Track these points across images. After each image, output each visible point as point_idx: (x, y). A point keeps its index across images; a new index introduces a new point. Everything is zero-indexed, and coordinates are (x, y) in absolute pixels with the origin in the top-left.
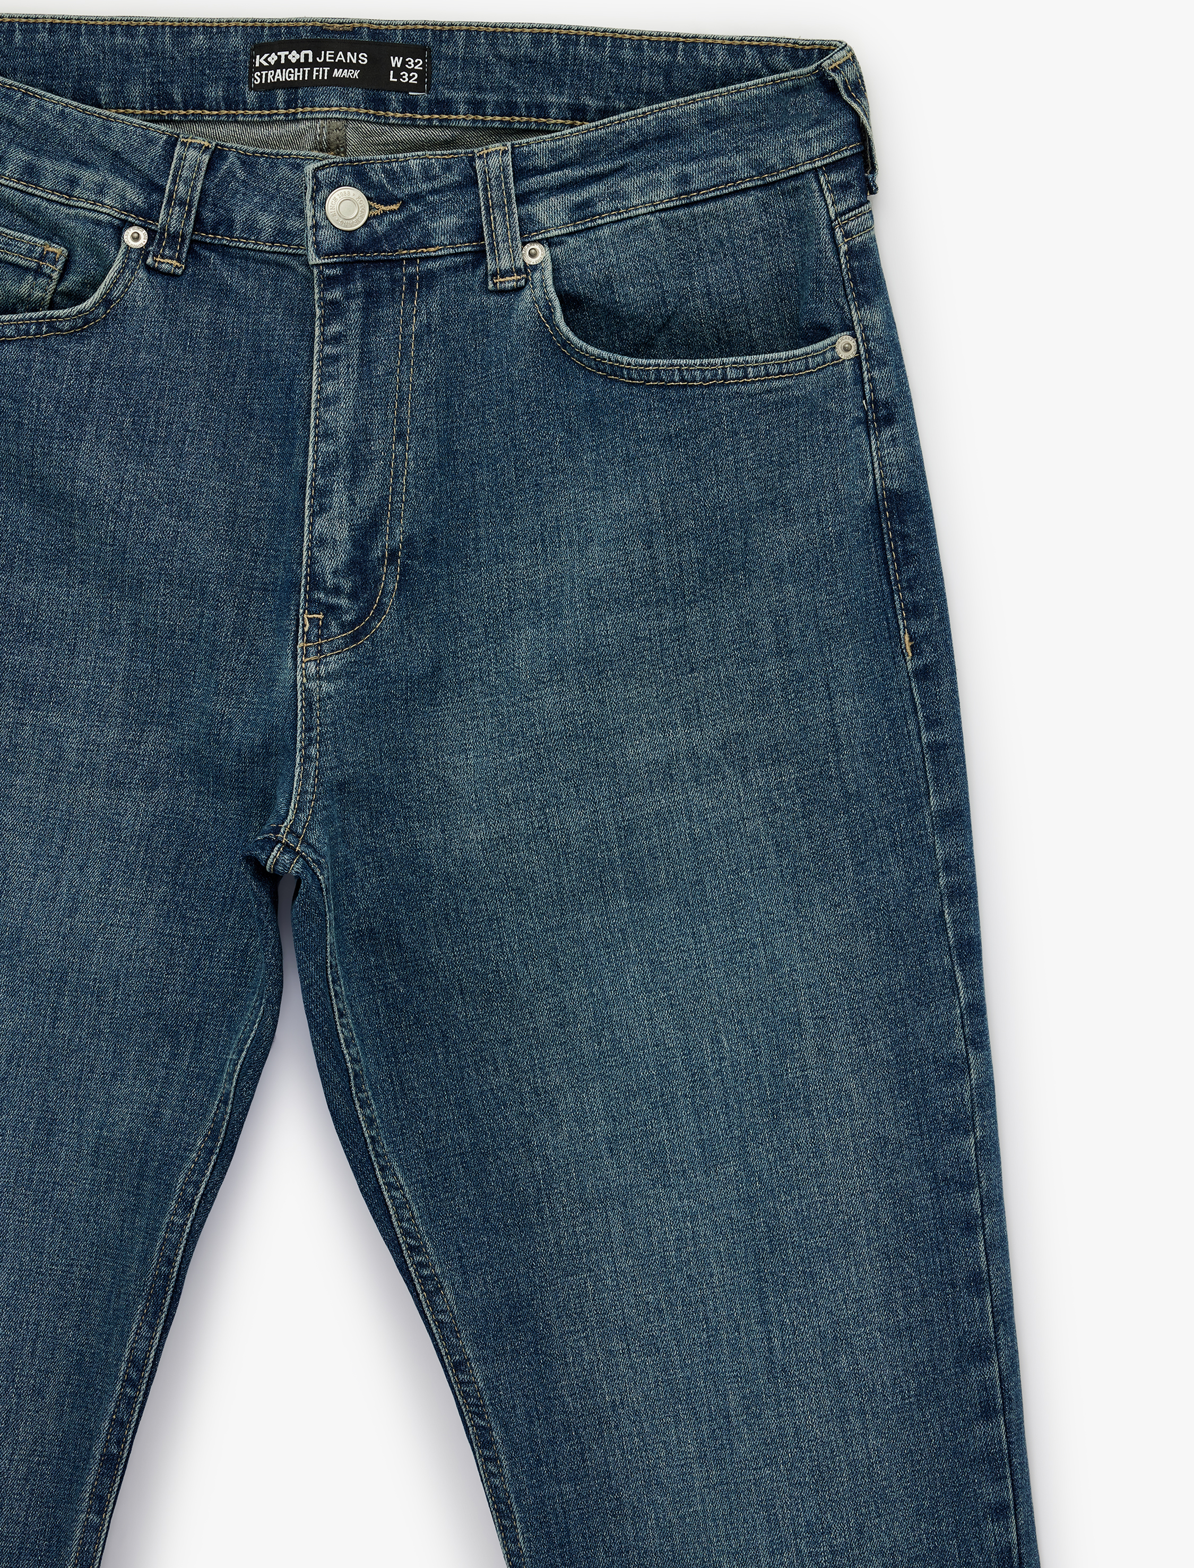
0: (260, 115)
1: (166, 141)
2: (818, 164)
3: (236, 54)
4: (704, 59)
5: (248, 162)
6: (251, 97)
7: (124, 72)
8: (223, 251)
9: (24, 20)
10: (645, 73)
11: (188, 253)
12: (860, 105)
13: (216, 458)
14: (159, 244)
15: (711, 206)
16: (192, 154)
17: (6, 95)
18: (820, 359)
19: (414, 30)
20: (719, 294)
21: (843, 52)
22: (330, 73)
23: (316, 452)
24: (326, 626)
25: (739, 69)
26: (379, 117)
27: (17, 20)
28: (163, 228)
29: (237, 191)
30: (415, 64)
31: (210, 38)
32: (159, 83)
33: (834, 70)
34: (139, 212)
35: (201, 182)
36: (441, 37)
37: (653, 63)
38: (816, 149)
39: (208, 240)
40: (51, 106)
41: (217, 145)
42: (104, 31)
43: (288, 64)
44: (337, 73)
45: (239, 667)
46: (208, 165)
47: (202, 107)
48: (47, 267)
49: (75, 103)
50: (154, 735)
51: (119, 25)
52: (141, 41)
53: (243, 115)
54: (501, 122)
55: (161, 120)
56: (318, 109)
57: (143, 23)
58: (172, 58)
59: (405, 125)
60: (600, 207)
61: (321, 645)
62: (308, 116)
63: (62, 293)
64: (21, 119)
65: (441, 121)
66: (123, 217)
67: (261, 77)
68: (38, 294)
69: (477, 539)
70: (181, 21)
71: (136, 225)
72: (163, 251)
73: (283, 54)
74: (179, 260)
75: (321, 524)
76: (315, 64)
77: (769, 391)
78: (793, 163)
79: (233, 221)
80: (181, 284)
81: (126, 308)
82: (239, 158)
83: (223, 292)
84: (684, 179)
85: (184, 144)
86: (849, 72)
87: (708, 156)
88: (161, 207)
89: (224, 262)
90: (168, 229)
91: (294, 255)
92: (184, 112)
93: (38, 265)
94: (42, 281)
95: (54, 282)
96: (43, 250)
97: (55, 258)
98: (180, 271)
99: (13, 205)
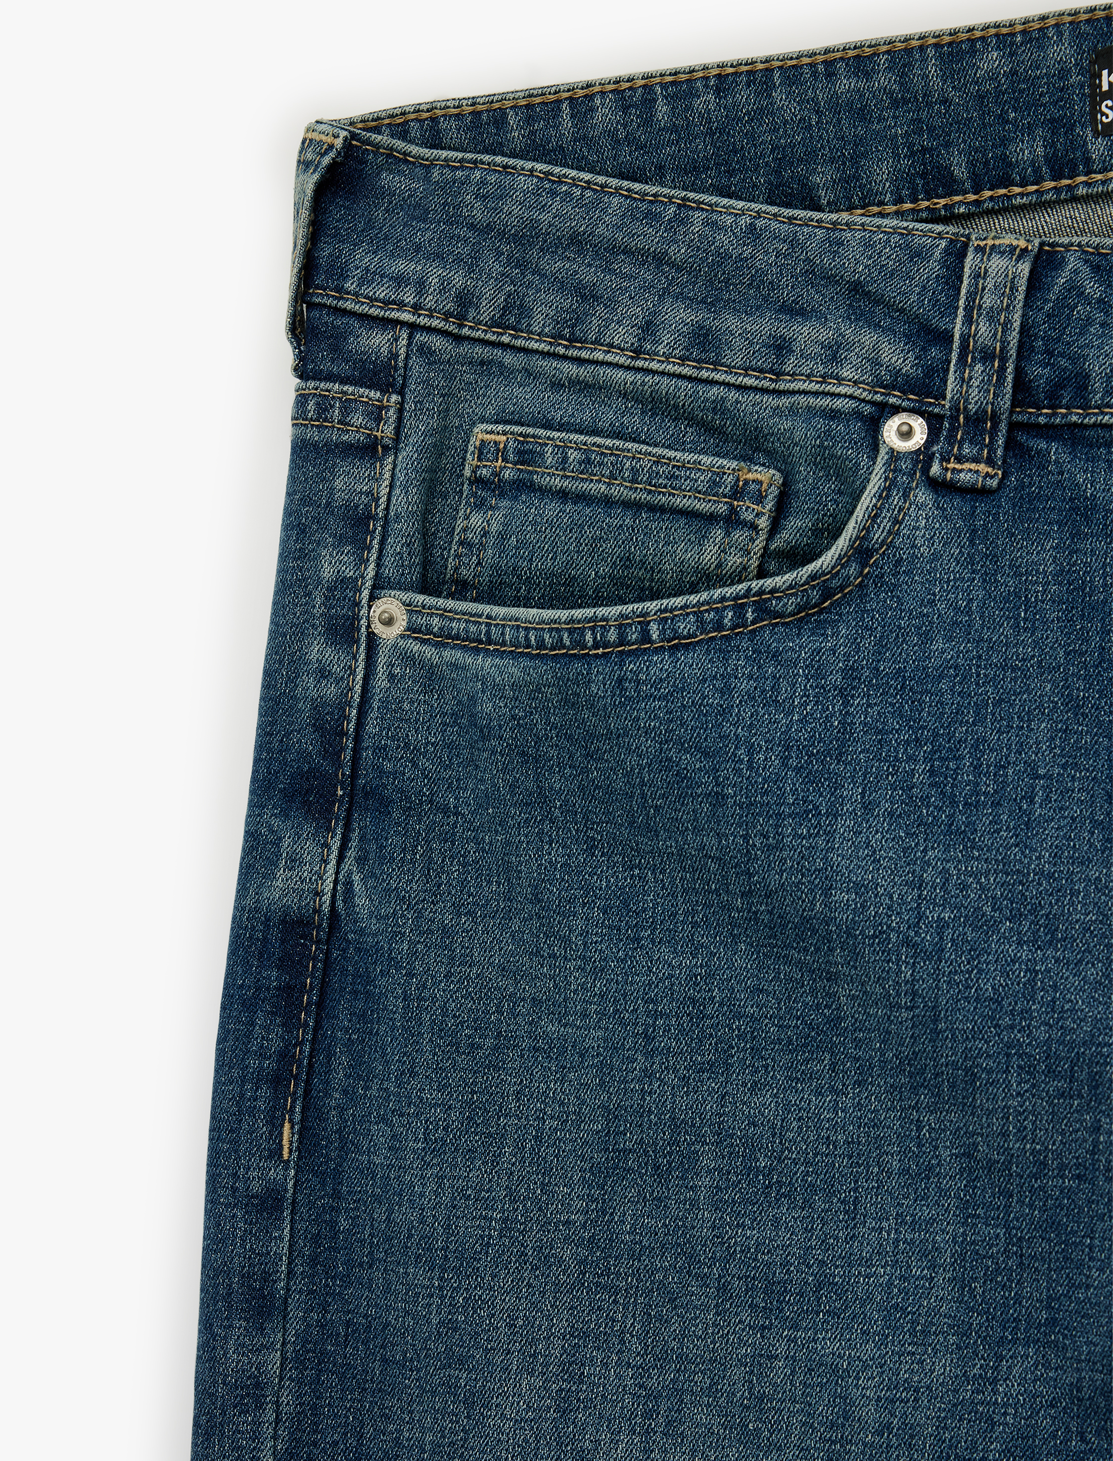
1: (946, 250)
3: (1064, 73)
7: (858, 141)
9: (670, 79)
11: (1007, 448)
13: (1096, 824)
14: (950, 439)
16: (997, 264)
17: (648, 214)
27: (658, 80)
28: (955, 408)
29: (1089, 321)
31: (1011, 55)
32: (924, 150)
34: (906, 386)
35: (1020, 313)
39: (1042, 420)
40: (730, 220)
41: (1042, 244)
42: (815, 74)
46: (1029, 280)
47: (1007, 182)
48: (747, 509)
49: (774, 209)
51: (842, 59)
52: (884, 80)
53: (1087, 184)
55: (932, 215)
57: (884, 48)
58: (945, 101)
63: (780, 554)
64: (678, 252)
66: (878, 398)
68: (735, 556)
70: (954, 33)
71: (905, 410)
72: (960, 449)
74: (990, 462)
79: (1088, 376)
80: (999, 507)
81: (899, 562)
82: (1086, 261)
83: (1078, 510)
85: (980, 249)
88: (948, 370)
89: (1075, 456)
90: (965, 408)
92: (972, 197)
93: (733, 511)
94: (740, 536)
95: (763, 536)
96: (738, 480)
97: (759, 491)
98: (994, 483)
99: (676, 407)
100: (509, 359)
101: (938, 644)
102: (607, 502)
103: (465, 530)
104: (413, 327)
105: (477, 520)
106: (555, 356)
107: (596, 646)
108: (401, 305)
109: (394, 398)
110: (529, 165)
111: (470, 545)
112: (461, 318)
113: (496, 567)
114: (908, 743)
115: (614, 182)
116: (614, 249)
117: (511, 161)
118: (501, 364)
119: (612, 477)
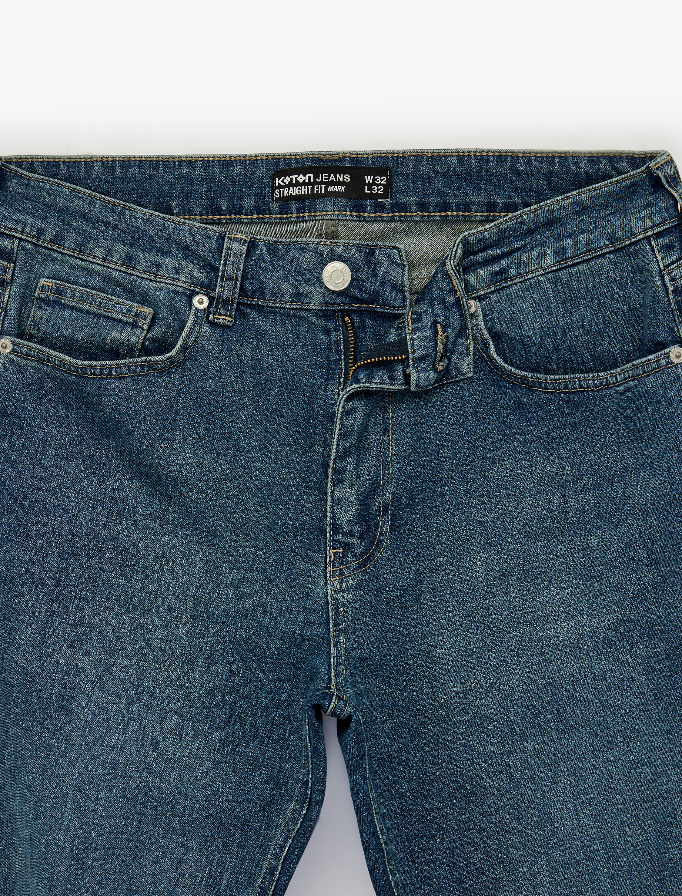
0: (280, 218)
1: (218, 237)
2: (649, 233)
3: (263, 178)
4: (574, 167)
5: (272, 248)
6: (274, 206)
7: (189, 192)
8: (259, 309)
9: (122, 159)
10: (534, 178)
11: (236, 311)
12: (677, 192)
14: (217, 307)
15: (580, 267)
16: (235, 245)
17: (111, 209)
18: (655, 365)
19: (380, 157)
20: (590, 326)
21: (664, 157)
22: (326, 188)
23: (338, 446)
24: (344, 556)
25: (596, 173)
26: (359, 217)
27: (117, 159)
28: (219, 296)
29: (266, 269)
30: (382, 180)
31: (245, 168)
32: (212, 198)
33: (659, 169)
34: (202, 285)
35: (243, 264)
36: (398, 161)
37: (539, 172)
38: (648, 223)
39: (249, 302)
40: (141, 215)
41: (251, 238)
42: (175, 165)
43: (297, 184)
44: (330, 189)
45: (281, 584)
46: (246, 252)
47: (240, 213)
48: (140, 321)
49: (157, 213)
51: (184, 161)
52: (199, 170)
53: (269, 218)
54: (440, 216)
55: (213, 223)
56: (319, 213)
57: (200, 159)
58: (220, 182)
59: (376, 221)
60: (510, 273)
61: (342, 569)
62: (312, 218)
63: (155, 341)
64: (122, 225)
65: (400, 217)
66: (192, 288)
67: (280, 193)
68: (133, 339)
69: (442, 494)
70: (225, 157)
71: (201, 293)
72: (220, 311)
73: (294, 177)
74: (230, 316)
75: (339, 491)
76: (315, 183)
77: (628, 390)
79: (265, 289)
80: (233, 332)
81: (197, 351)
82: (266, 246)
83: (260, 335)
84: (562, 251)
85: (229, 239)
86: (668, 170)
87: (576, 234)
88: (217, 281)
89: (260, 316)
90: (222, 296)
91: (306, 310)
92: (228, 217)
93: (135, 321)
94: (136, 331)
95: (145, 332)
96: (138, 310)
97: (145, 315)
98: (231, 324)
99: (117, 281)
100: (55, 255)
101: (210, 383)
102: (88, 313)
103: (34, 316)
104: (20, 239)
105: (39, 313)
106: (73, 257)
107: (91, 374)
108: (16, 231)
109: (12, 265)
110: (68, 184)
111: (35, 322)
112: (39, 238)
113: (45, 332)
114: (198, 417)
115: (99, 195)
116: (98, 220)
117: (61, 182)
118: (52, 257)
119: (91, 304)
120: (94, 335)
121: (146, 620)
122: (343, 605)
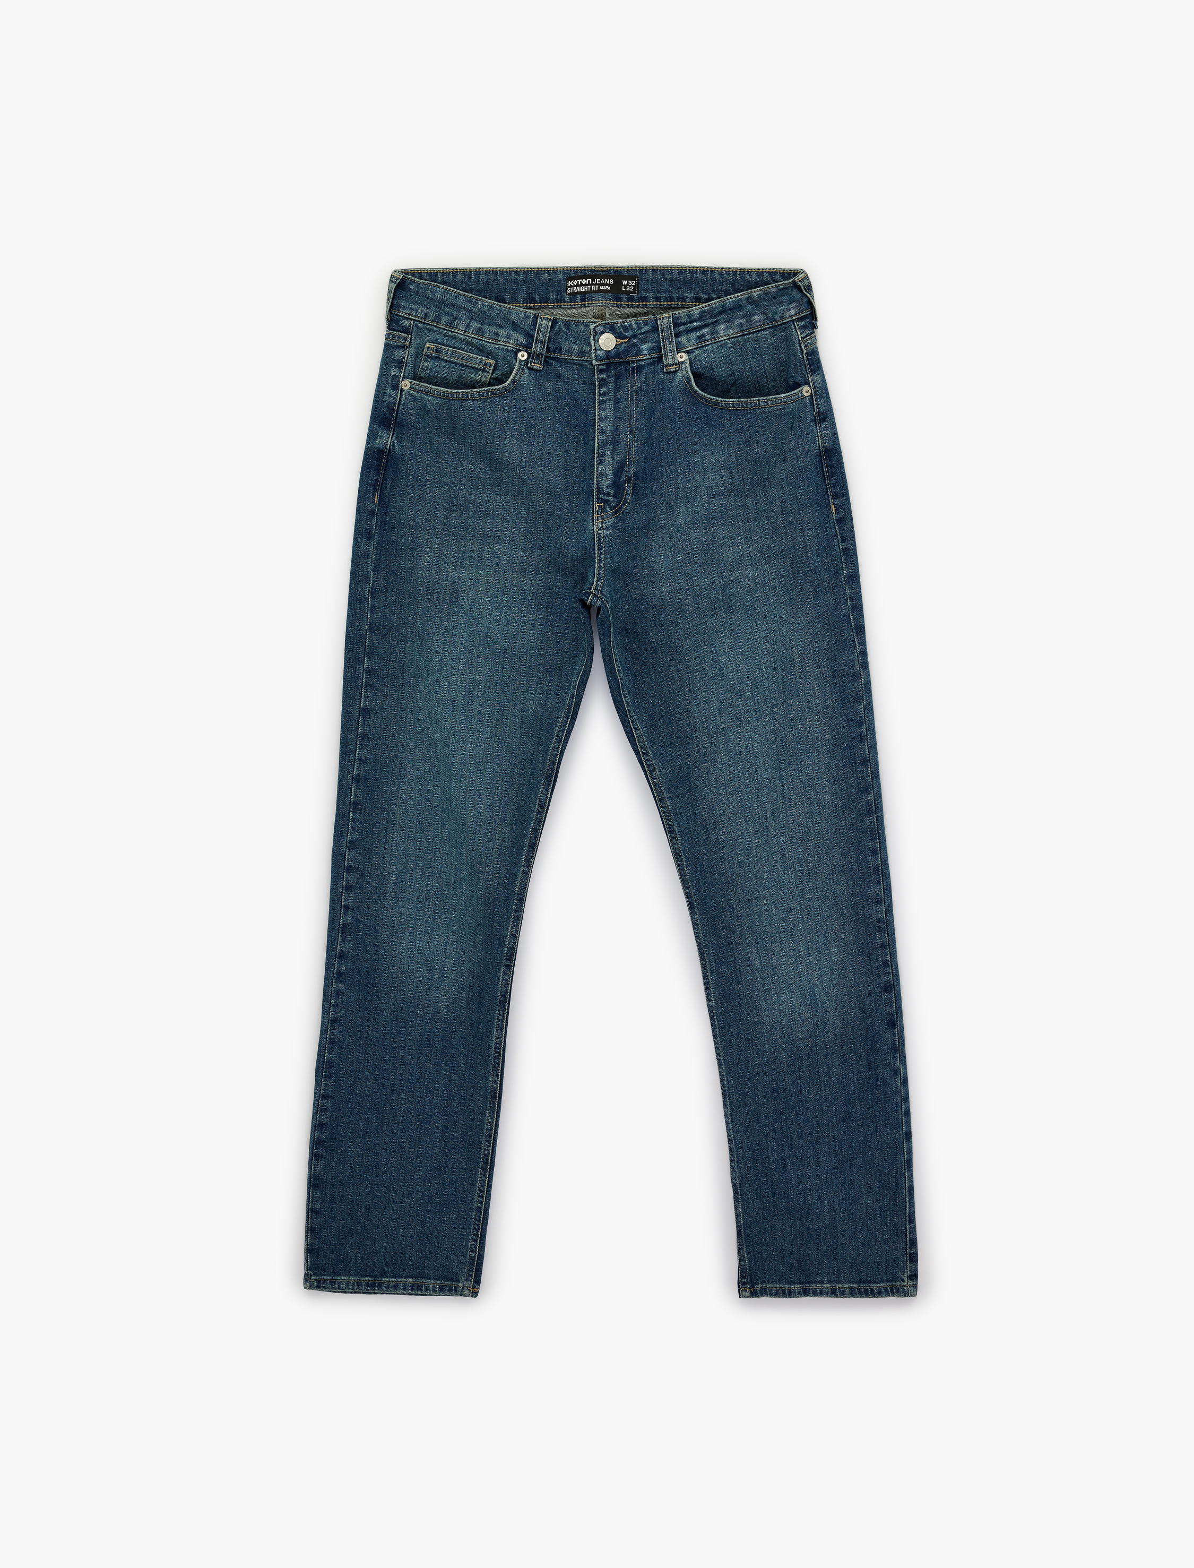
0: (570, 305)
1: (533, 317)
2: (794, 318)
3: (561, 281)
4: (747, 277)
5: (567, 324)
6: (567, 298)
7: (516, 290)
8: (558, 360)
9: (476, 270)
10: (724, 284)
11: (544, 362)
12: (810, 295)
13: (558, 443)
14: (533, 358)
15: (752, 336)
16: (544, 322)
17: (469, 301)
18: (796, 396)
19: (631, 269)
20: (756, 371)
21: (803, 274)
22: (599, 288)
23: (598, 439)
24: (604, 508)
25: (762, 281)
26: (618, 304)
27: (472, 270)
28: (534, 352)
29: (563, 336)
30: (632, 283)
31: (549, 275)
32: (530, 293)
33: (800, 281)
34: (524, 346)
36: (642, 272)
37: (727, 280)
38: (793, 312)
39: (552, 356)
40: (487, 304)
41: (554, 317)
42: (507, 273)
43: (582, 285)
44: (601, 288)
45: (570, 525)
46: (551, 326)
47: (547, 303)
48: (487, 369)
49: (497, 303)
50: (536, 553)
51: (513, 270)
52: (522, 277)
53: (564, 305)
54: (667, 304)
55: (530, 308)
56: (594, 302)
57: (523, 269)
58: (535, 283)
59: (628, 307)
60: (707, 338)
61: (603, 516)
62: (590, 305)
63: (496, 379)
64: (475, 310)
65: (643, 305)
66: (517, 348)
67: (571, 290)
68: (484, 379)
69: (662, 472)
70: (538, 268)
71: (523, 351)
72: (534, 361)
73: (579, 281)
74: (540, 364)
75: (601, 467)
76: (592, 284)
77: (777, 410)
78: (784, 318)
79: (562, 348)
80: (542, 374)
81: (521, 385)
82: (563, 323)
83: (558, 376)
84: (741, 325)
85: (541, 318)
86: (806, 282)
87: (750, 316)
88: (533, 343)
89: (559, 365)
90: (536, 352)
91: (587, 361)
92: (539, 305)
93: (484, 368)
94: (485, 373)
95: (490, 374)
96: (486, 362)
97: (490, 364)
98: (541, 369)
99: (474, 345)
100: (436, 329)
101: (528, 403)
102: (456, 363)
103: (423, 367)
104: (414, 320)
105: (426, 364)
106: (446, 329)
107: (456, 398)
108: (412, 315)
109: (409, 336)
110: (442, 286)
111: (423, 370)
112: (425, 319)
113: (430, 376)
114: (521, 423)
115: (461, 292)
116: (461, 307)
117: (439, 285)
118: (433, 330)
119: (458, 358)
120: (460, 377)
121: (496, 548)
122: (604, 538)
